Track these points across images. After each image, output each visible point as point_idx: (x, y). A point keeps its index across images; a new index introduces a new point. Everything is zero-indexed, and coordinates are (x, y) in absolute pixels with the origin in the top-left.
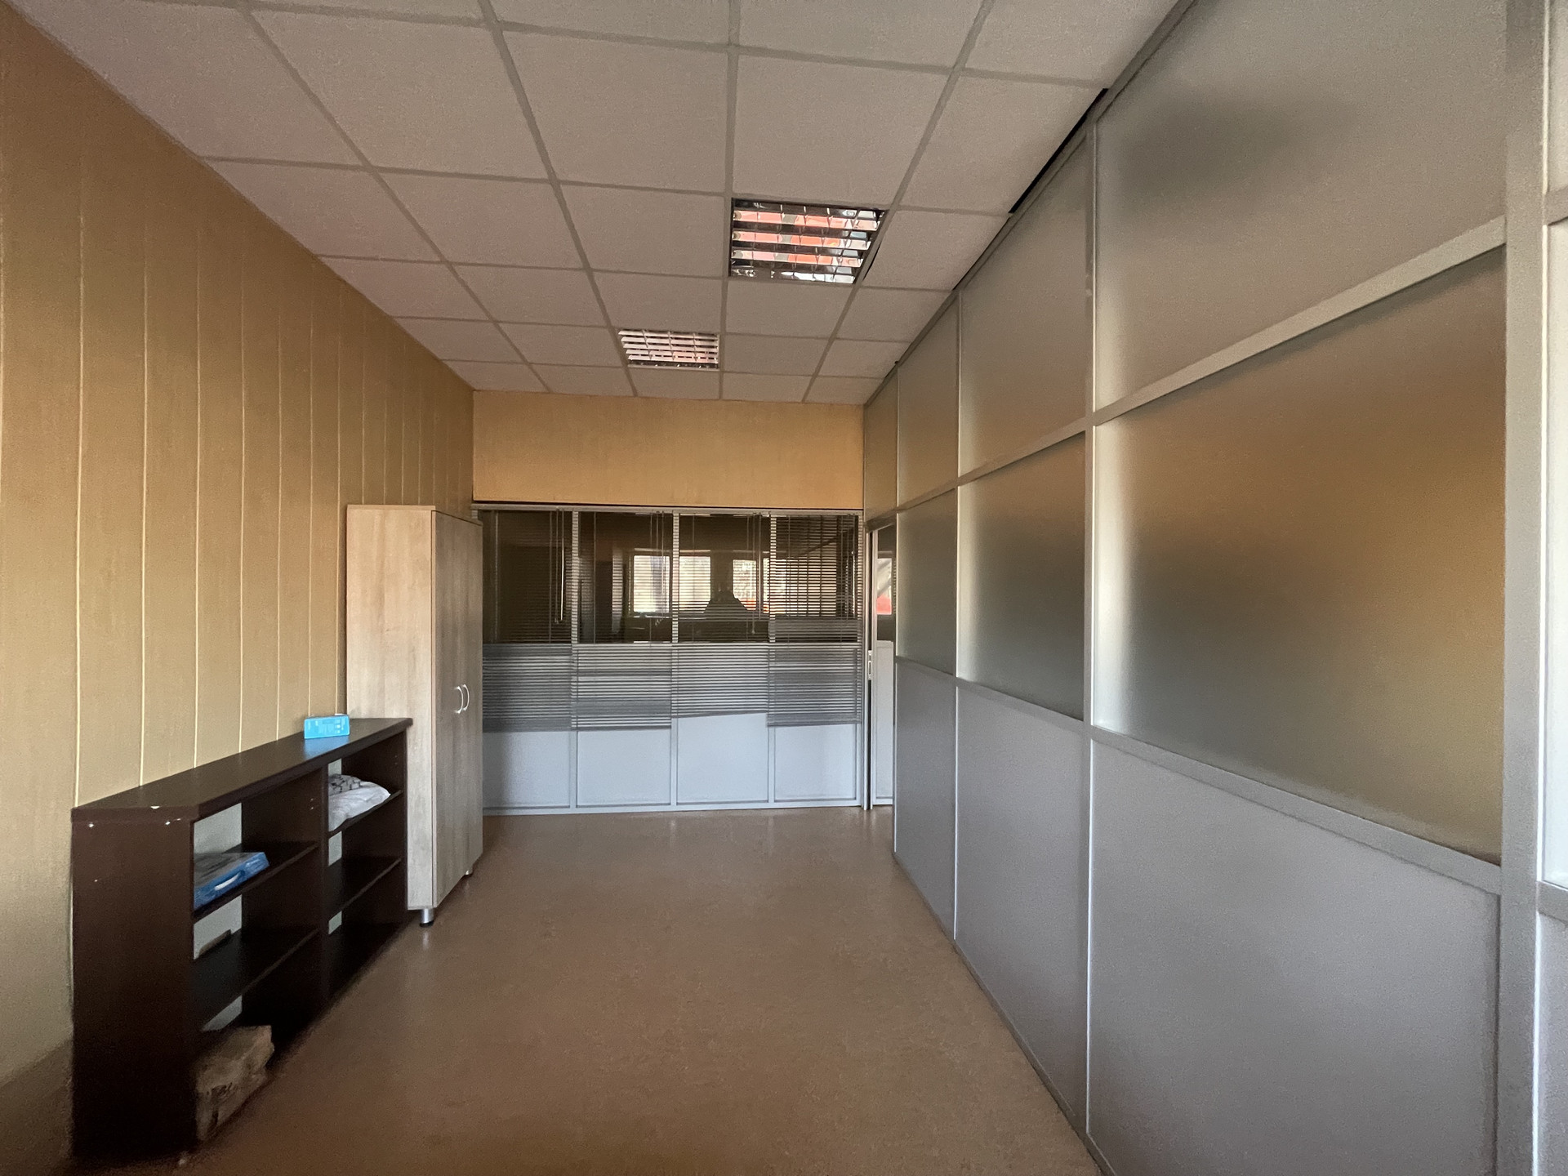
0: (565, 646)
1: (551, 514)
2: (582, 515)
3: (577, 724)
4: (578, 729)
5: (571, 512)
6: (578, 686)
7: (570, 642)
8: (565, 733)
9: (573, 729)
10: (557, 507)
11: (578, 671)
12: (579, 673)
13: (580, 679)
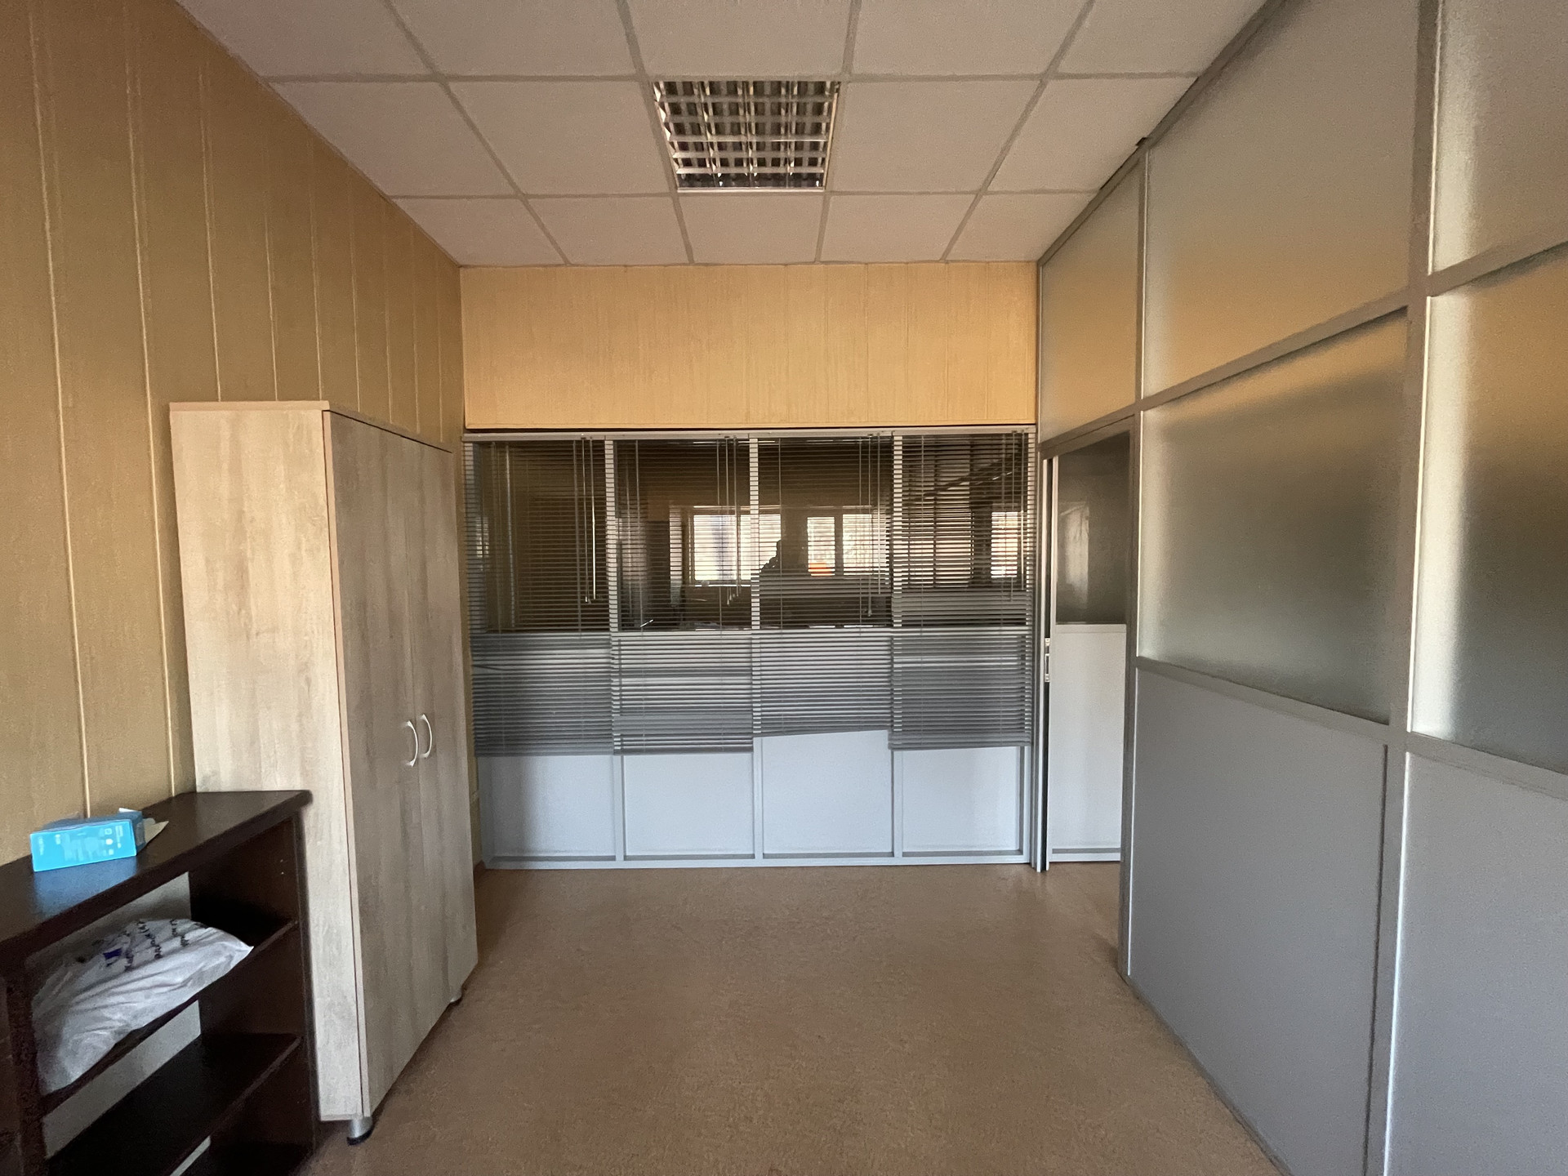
0: (602, 635)
1: (574, 445)
2: (620, 446)
3: (622, 745)
4: (624, 752)
5: (602, 442)
6: (621, 691)
7: (608, 630)
8: (607, 757)
9: (616, 752)
10: (583, 434)
11: (620, 671)
12: (622, 673)
13: (625, 681)
